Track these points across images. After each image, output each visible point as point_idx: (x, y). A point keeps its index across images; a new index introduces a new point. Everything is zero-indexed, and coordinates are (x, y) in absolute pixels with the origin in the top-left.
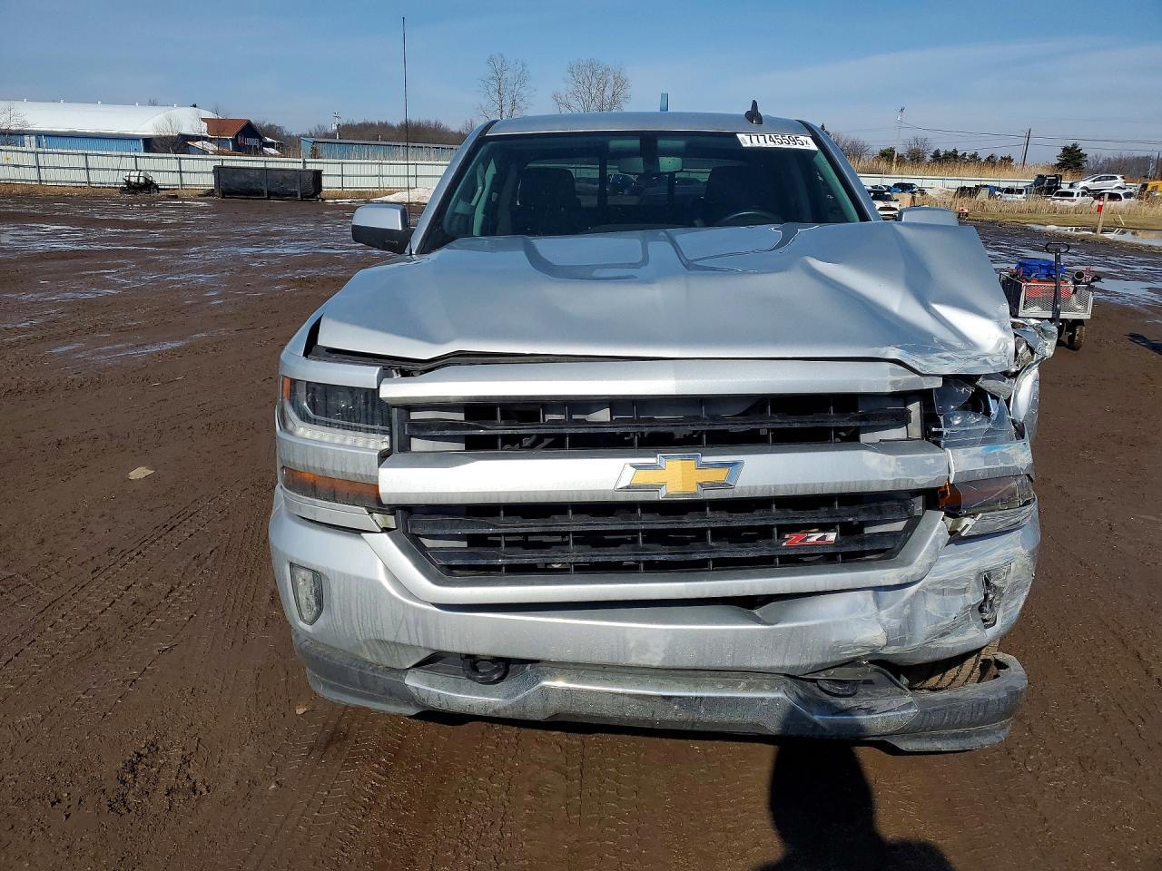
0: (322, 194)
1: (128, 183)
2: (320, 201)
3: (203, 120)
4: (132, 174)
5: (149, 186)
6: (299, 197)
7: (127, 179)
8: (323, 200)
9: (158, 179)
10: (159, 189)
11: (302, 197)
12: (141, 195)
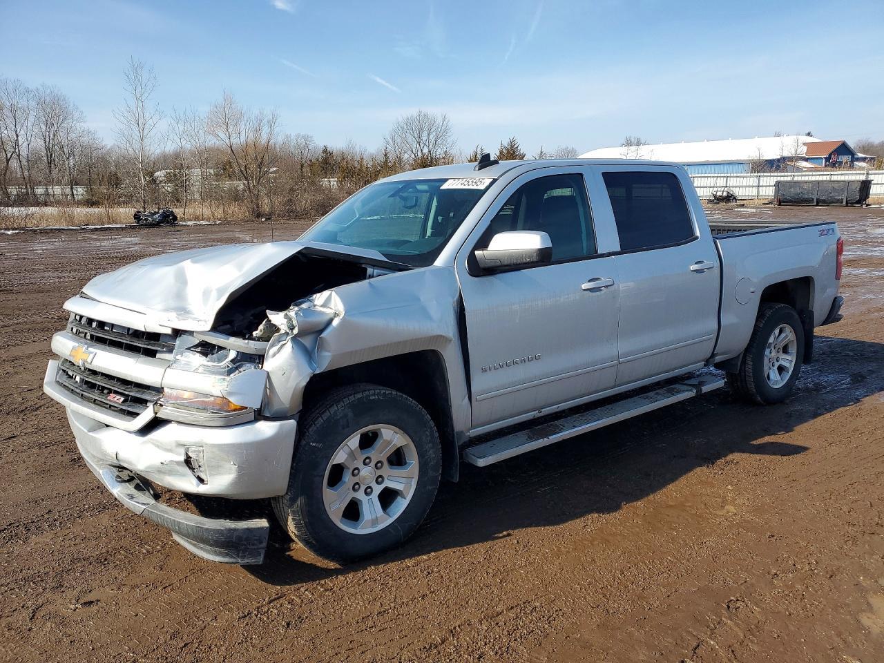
0: (869, 201)
1: (715, 196)
2: (864, 206)
3: (804, 144)
4: (719, 189)
5: (729, 198)
6: (844, 203)
7: (715, 193)
8: (868, 205)
9: (738, 192)
10: (736, 200)
11: (847, 203)
12: (722, 205)
